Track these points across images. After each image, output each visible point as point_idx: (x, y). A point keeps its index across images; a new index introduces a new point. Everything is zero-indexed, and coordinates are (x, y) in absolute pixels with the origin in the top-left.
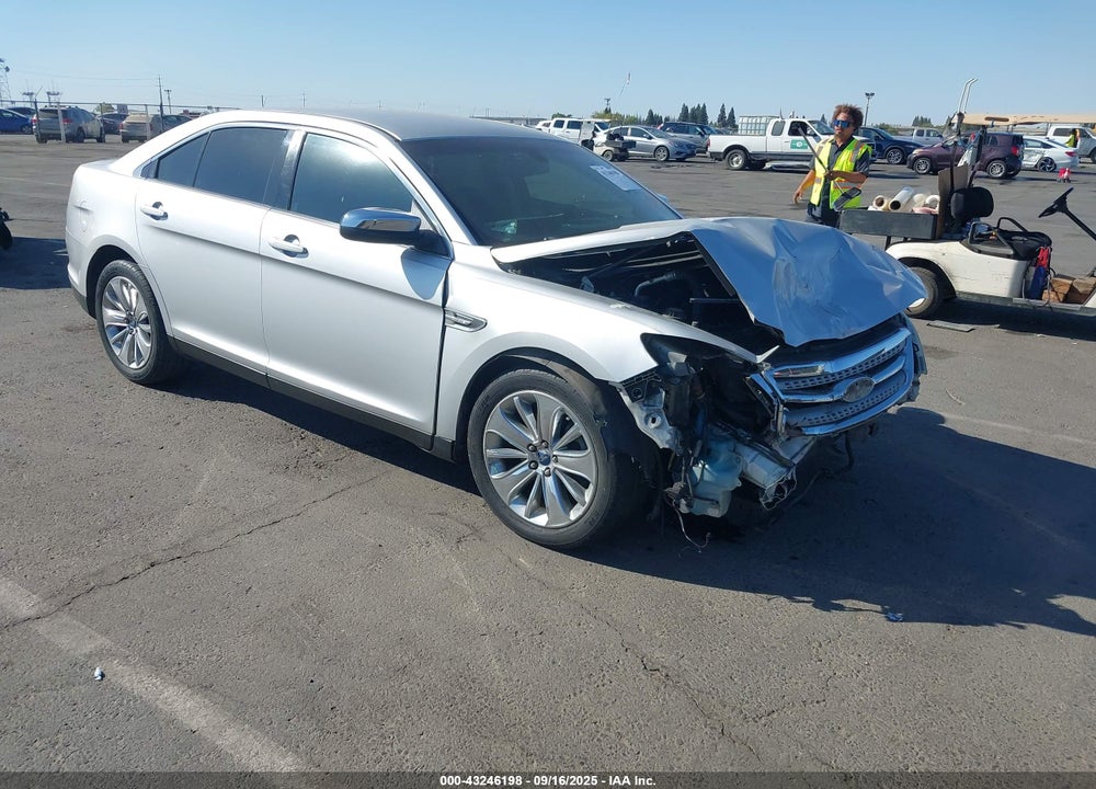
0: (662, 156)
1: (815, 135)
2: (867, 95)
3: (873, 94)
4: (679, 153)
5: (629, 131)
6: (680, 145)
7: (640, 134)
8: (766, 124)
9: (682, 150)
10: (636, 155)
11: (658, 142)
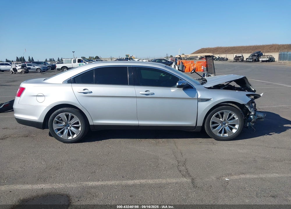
0: (39, 71)
1: (85, 62)
2: (73, 52)
3: (74, 52)
4: (44, 70)
5: (27, 65)
6: (44, 67)
7: (31, 65)
8: (71, 60)
9: (45, 69)
10: (31, 71)
11: (37, 67)
